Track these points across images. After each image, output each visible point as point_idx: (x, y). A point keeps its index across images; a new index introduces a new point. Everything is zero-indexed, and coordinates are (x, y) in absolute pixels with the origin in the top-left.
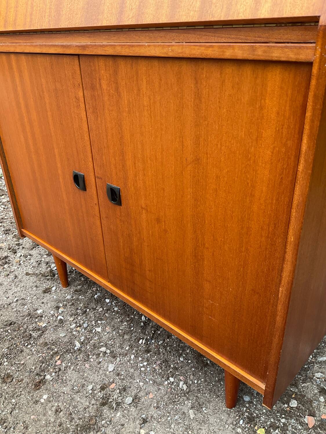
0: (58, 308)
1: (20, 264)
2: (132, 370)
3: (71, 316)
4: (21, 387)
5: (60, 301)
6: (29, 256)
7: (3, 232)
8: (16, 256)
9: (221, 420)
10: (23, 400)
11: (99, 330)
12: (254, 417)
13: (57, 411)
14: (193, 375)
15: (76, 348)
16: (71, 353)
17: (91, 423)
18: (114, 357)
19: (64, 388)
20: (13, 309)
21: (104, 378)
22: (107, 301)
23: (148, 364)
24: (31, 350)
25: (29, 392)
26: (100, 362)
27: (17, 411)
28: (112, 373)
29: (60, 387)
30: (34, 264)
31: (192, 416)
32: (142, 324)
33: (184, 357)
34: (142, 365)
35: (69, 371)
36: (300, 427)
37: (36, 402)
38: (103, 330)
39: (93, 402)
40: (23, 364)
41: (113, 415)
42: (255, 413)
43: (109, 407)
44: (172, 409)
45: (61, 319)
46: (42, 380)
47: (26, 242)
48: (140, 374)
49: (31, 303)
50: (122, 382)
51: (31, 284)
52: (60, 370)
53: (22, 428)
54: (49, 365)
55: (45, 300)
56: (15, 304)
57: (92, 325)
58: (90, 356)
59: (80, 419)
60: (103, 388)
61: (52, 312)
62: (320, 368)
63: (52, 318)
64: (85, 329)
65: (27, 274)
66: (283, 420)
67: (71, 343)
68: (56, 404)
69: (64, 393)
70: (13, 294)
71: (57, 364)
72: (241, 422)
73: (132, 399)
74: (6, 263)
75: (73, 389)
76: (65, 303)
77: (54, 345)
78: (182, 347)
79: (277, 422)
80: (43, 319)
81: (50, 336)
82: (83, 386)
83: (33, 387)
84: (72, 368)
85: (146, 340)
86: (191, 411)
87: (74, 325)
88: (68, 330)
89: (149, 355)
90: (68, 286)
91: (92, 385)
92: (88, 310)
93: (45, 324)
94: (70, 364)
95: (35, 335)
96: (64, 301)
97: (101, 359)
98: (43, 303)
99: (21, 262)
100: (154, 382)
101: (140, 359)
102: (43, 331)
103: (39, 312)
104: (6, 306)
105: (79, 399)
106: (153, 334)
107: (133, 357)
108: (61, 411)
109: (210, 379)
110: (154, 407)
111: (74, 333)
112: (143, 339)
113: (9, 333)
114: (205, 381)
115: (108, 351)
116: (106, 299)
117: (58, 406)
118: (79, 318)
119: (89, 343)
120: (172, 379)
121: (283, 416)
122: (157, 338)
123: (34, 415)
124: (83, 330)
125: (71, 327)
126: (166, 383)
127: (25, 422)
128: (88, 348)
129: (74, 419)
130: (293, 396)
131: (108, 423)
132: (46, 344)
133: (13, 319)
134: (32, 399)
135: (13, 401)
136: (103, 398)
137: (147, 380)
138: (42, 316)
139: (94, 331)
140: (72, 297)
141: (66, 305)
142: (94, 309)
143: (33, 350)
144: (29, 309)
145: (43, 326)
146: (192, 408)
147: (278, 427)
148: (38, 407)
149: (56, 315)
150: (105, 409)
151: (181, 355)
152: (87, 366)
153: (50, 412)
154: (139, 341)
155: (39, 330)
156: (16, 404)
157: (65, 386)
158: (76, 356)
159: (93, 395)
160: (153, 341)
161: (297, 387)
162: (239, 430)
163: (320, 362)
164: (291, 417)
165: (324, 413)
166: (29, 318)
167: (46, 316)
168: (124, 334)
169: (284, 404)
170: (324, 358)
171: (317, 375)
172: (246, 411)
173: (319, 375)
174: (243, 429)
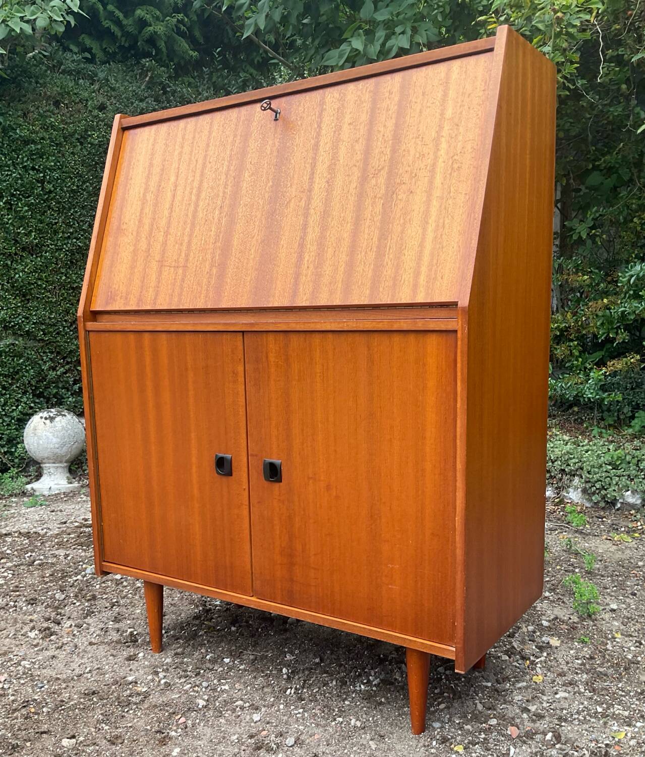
0: (157, 673)
1: (74, 635)
2: (285, 718)
3: (180, 678)
4: (139, 745)
5: (157, 666)
6: (84, 626)
8: (63, 626)
10: (148, 755)
11: (227, 687)
12: (449, 739)
14: (366, 714)
15: (200, 706)
16: (196, 711)
18: (257, 709)
20: (88, 679)
22: (227, 660)
23: (304, 711)
25: (153, 749)
26: (239, 716)
28: (259, 723)
29: (194, 741)
30: (97, 633)
31: (373, 747)
32: (285, 676)
33: (349, 701)
34: (296, 712)
35: (200, 727)
36: (503, 739)
37: (167, 755)
38: (232, 687)
39: (244, 748)
40: (131, 727)
41: (273, 756)
42: (449, 735)
43: (268, 750)
45: (167, 683)
46: (165, 737)
48: (297, 720)
49: (113, 671)
50: (276, 729)
51: (103, 653)
52: (186, 727)
54: (169, 724)
55: (133, 668)
56: (88, 675)
57: (215, 684)
58: (224, 712)
60: (251, 737)
61: (150, 678)
62: (520, 693)
63: (151, 683)
64: (206, 688)
65: (92, 644)
66: (483, 737)
67: (191, 702)
70: (79, 666)
71: (179, 722)
72: (434, 743)
73: (294, 739)
74: (51, 635)
75: (211, 741)
76: (165, 667)
77: (167, 707)
78: (345, 692)
79: (475, 739)
80: (139, 685)
81: (157, 700)
82: (224, 737)
83: (157, 743)
84: (202, 724)
85: (296, 689)
86: (371, 743)
87: (188, 686)
88: (181, 692)
89: (303, 703)
90: (162, 651)
91: (236, 736)
92: (202, 671)
93: (145, 689)
94: (197, 721)
95: (134, 699)
96: (162, 666)
97: (240, 713)
98: (131, 670)
99: (74, 632)
100: (318, 725)
101: (292, 707)
102: (146, 695)
103: (129, 679)
104: (75, 678)
105: (223, 748)
106: (304, 684)
107: (282, 707)
109: (388, 715)
110: (324, 745)
111: (192, 693)
112: (291, 689)
113: (95, 702)
114: (382, 717)
115: (248, 705)
116: (223, 659)
118: (193, 680)
119: (217, 700)
120: (341, 719)
121: (482, 734)
122: (309, 687)
124: (204, 689)
125: (185, 688)
126: (333, 723)
128: (217, 705)
130: (492, 717)
132: (155, 706)
133: (94, 688)
134: (160, 754)
136: (256, 743)
137: (308, 724)
138: (136, 683)
139: (219, 690)
140: (174, 660)
141: (168, 669)
142: (211, 670)
143: (139, 714)
144: (113, 678)
145: (143, 691)
147: (478, 742)
149: (157, 679)
150: (262, 753)
151: (346, 699)
152: (222, 721)
154: (285, 692)
155: (138, 695)
157: (199, 740)
158: (204, 713)
159: (241, 742)
160: (305, 690)
161: (495, 710)
162: (433, 751)
163: (520, 688)
164: (492, 733)
165: (529, 726)
166: (117, 686)
167: (142, 682)
168: (264, 687)
169: (482, 724)
170: (525, 684)
171: (516, 698)
172: (438, 734)
173: (520, 698)
174: (437, 749)
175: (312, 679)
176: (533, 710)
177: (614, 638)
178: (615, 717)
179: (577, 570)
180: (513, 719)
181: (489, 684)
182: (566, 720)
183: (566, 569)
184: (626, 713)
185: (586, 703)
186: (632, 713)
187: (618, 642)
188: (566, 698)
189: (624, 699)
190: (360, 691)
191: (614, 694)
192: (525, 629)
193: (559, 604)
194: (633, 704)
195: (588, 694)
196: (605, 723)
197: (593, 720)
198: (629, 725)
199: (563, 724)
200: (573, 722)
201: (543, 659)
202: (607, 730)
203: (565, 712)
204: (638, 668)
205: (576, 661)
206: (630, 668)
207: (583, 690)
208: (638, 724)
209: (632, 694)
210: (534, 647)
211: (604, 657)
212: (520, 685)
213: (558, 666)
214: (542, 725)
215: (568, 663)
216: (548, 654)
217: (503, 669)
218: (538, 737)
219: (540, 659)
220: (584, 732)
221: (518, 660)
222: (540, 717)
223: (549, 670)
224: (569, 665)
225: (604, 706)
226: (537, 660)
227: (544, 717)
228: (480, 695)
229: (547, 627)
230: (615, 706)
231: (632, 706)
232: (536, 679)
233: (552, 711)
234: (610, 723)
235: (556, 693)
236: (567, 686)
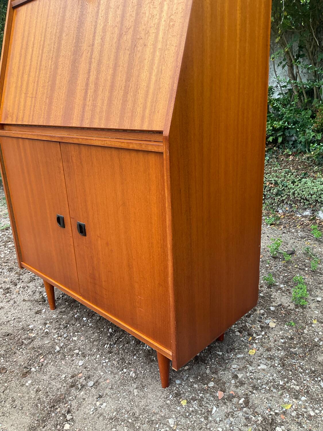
0: (45, 324)
1: (19, 294)
2: (96, 365)
3: (55, 329)
4: (12, 376)
5: (47, 320)
6: (26, 288)
7: (8, 270)
8: (16, 287)
9: (157, 396)
10: (13, 384)
11: (75, 339)
12: (180, 394)
13: (37, 391)
14: (142, 367)
15: (56, 351)
16: (52, 354)
17: (61, 397)
18: (84, 357)
19: (44, 377)
20: (10, 325)
21: (75, 370)
22: (85, 319)
23: (109, 361)
24: (22, 353)
25: (18, 379)
26: (73, 360)
27: (8, 391)
28: (81, 367)
29: (42, 376)
30: (30, 293)
31: (135, 394)
32: (109, 334)
33: (137, 356)
34: (104, 362)
35: (49, 366)
36: (212, 399)
37: (23, 385)
38: (78, 339)
39: (65, 385)
40: (15, 361)
41: (78, 393)
42: (182, 391)
43: (76, 388)
44: (122, 389)
45: (47, 331)
46: (28, 371)
47: (26, 277)
48: (102, 367)
49: (25, 321)
50: (88, 373)
51: (26, 308)
52: (42, 365)
53: (11, 401)
54: (34, 362)
55: (36, 319)
56: (12, 322)
57: (71, 336)
58: (66, 356)
59: (53, 396)
60: (73, 377)
61: (41, 327)
62: (237, 362)
63: (40, 331)
64: (65, 338)
65: (24, 300)
66: (201, 395)
67: (53, 347)
68: (37, 387)
69: (44, 380)
70: (11, 315)
71: (40, 361)
72: (171, 396)
73: (93, 383)
74: (8, 293)
75: (50, 377)
76: (51, 320)
77: (39, 349)
78: (137, 349)
79: (196, 396)
80: (33, 332)
81: (37, 343)
82: (59, 375)
83: (21, 375)
84: (52, 364)
85: (110, 345)
86: (135, 390)
87: (57, 335)
88: (51, 339)
89: (110, 355)
90: (55, 309)
91: (65, 375)
92: (68, 325)
93: (34, 335)
94: (50, 361)
95: (25, 342)
96: (50, 319)
97: (74, 358)
98: (34, 321)
99: (20, 292)
100: (112, 372)
101: (104, 357)
102: (33, 339)
103: (30, 327)
104: (5, 323)
105: (54, 383)
106: (116, 341)
107: (98, 356)
108: (40, 391)
109: (154, 370)
110: (109, 388)
111: (56, 341)
112: (108, 344)
113: (6, 341)
114: (150, 371)
115: (80, 353)
116: (83, 317)
117: (39, 388)
118: (61, 331)
119: (67, 347)
120: (125, 370)
121: (202, 392)
122: (119, 344)
123: (20, 393)
124: (63, 339)
125: (54, 337)
126: (121, 373)
127: (13, 397)
128: (65, 351)
129: (49, 395)
130: (212, 380)
131: (74, 398)
132: (34, 348)
133: (10, 332)
134: (20, 384)
135: (6, 384)
136: (72, 383)
137: (107, 371)
138: (32, 330)
139: (71, 340)
140: (58, 316)
141: (52, 322)
142: (73, 325)
143: (24, 352)
144: (23, 325)
145: (33, 336)
146: (137, 388)
147: (197, 400)
148: (24, 389)
149: (44, 329)
150: (73, 390)
151: (135, 355)
152: (63, 362)
153: (32, 392)
154: (104, 346)
155: (29, 339)
156: (8, 386)
157: (45, 375)
158: (56, 356)
159: (65, 380)
160: (115, 346)
161: (217, 374)
162: (168, 402)
163: (239, 358)
164: (207, 393)
165: (232, 391)
166: (22, 331)
167: (35, 330)
168: (94, 341)
169: (204, 385)
170: (242, 355)
171: (233, 366)
172: (176, 390)
173: (235, 366)
174: (171, 401)
175: (123, 338)
176: (240, 378)
177: (311, 323)
178: (289, 390)
179: (306, 269)
180: (224, 383)
181: (221, 353)
182: (257, 389)
183: (300, 268)
184: (298, 388)
185: (275, 375)
186: (302, 388)
187: (313, 327)
188: (264, 370)
189: (301, 375)
190: (145, 350)
191: (296, 370)
192: (258, 312)
193: (286, 294)
194: (305, 380)
195: (279, 368)
196: (282, 394)
197: (274, 390)
198: (296, 399)
199: (254, 391)
200: (261, 391)
201: (261, 336)
202: (281, 400)
203: (259, 381)
204: (319, 350)
205: (281, 340)
206: (313, 350)
207: (276, 365)
208: (303, 398)
209: (307, 371)
210: (259, 326)
211: (300, 338)
212: (239, 356)
213: (269, 342)
214: (241, 391)
215: (275, 341)
216: (265, 333)
217: (234, 341)
218: (235, 400)
219: (259, 336)
220: (265, 400)
221: (245, 336)
222: (242, 384)
223: (262, 346)
224: (276, 343)
225: (286, 380)
226: (257, 337)
227: (245, 384)
228: (213, 360)
229: (272, 311)
230: (293, 381)
231: (304, 382)
232: (251, 352)
233: (251, 380)
234: (285, 395)
235: (259, 365)
236: (268, 360)
